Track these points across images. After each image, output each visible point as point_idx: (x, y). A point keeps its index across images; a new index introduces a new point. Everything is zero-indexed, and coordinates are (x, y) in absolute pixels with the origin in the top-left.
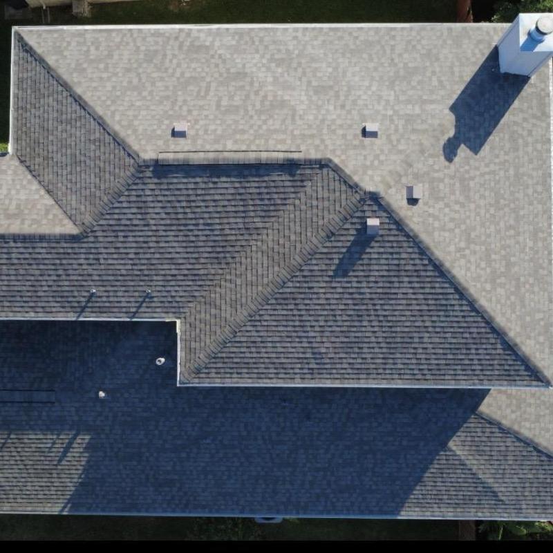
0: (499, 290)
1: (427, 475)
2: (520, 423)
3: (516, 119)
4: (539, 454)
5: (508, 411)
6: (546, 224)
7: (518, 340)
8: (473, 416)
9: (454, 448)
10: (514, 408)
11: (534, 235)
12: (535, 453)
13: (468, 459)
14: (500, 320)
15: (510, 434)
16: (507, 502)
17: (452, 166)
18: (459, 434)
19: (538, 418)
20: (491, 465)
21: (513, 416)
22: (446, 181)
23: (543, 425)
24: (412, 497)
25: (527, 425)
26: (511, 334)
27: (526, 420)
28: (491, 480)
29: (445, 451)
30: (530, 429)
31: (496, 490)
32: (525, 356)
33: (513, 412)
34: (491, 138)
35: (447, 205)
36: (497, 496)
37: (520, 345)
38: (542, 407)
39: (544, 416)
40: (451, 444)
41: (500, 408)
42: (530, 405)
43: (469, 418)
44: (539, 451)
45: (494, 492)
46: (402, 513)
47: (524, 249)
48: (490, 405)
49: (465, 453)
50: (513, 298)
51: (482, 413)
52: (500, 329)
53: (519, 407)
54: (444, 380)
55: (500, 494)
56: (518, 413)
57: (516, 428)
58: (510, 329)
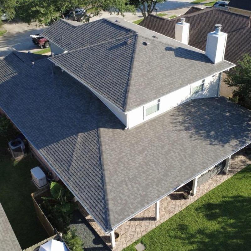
0: (142, 78)
1: (62, 141)
2: (106, 144)
3: (198, 64)
4: (99, 160)
5: (107, 138)
6: (177, 86)
7: (131, 91)
8: (96, 130)
9: (79, 137)
10: (110, 139)
11: (170, 84)
12: (98, 158)
13: (78, 144)
14: (132, 82)
15: (99, 144)
16: (70, 172)
17: (165, 51)
18: (86, 133)
19: (113, 150)
20: (82, 152)
21: (107, 141)
22: (159, 51)
23: (112, 153)
24: (50, 146)
25: (107, 147)
26: (131, 88)
27: (109, 146)
28: (75, 158)
29: (76, 135)
30: (106, 149)
31: (73, 163)
32: (127, 97)
33: (108, 140)
34: (185, 59)
35: (153, 54)
36: (69, 166)
37: (130, 92)
38: (119, 149)
39: (116, 152)
40: (80, 134)
41: (106, 135)
42: (116, 144)
43: (94, 129)
44: (100, 159)
45: (71, 164)
46: (41, 150)
47: (163, 82)
48: (105, 131)
49: (80, 141)
50: (143, 84)
51: (99, 130)
52: (129, 84)
53: (112, 141)
54: (100, 91)
55: (71, 166)
56: (109, 142)
57: (103, 144)
58: (132, 87)
